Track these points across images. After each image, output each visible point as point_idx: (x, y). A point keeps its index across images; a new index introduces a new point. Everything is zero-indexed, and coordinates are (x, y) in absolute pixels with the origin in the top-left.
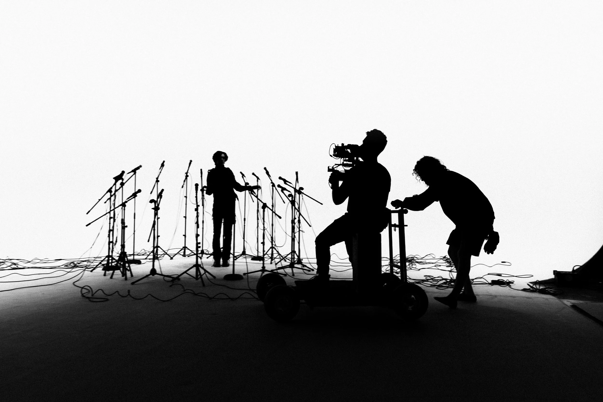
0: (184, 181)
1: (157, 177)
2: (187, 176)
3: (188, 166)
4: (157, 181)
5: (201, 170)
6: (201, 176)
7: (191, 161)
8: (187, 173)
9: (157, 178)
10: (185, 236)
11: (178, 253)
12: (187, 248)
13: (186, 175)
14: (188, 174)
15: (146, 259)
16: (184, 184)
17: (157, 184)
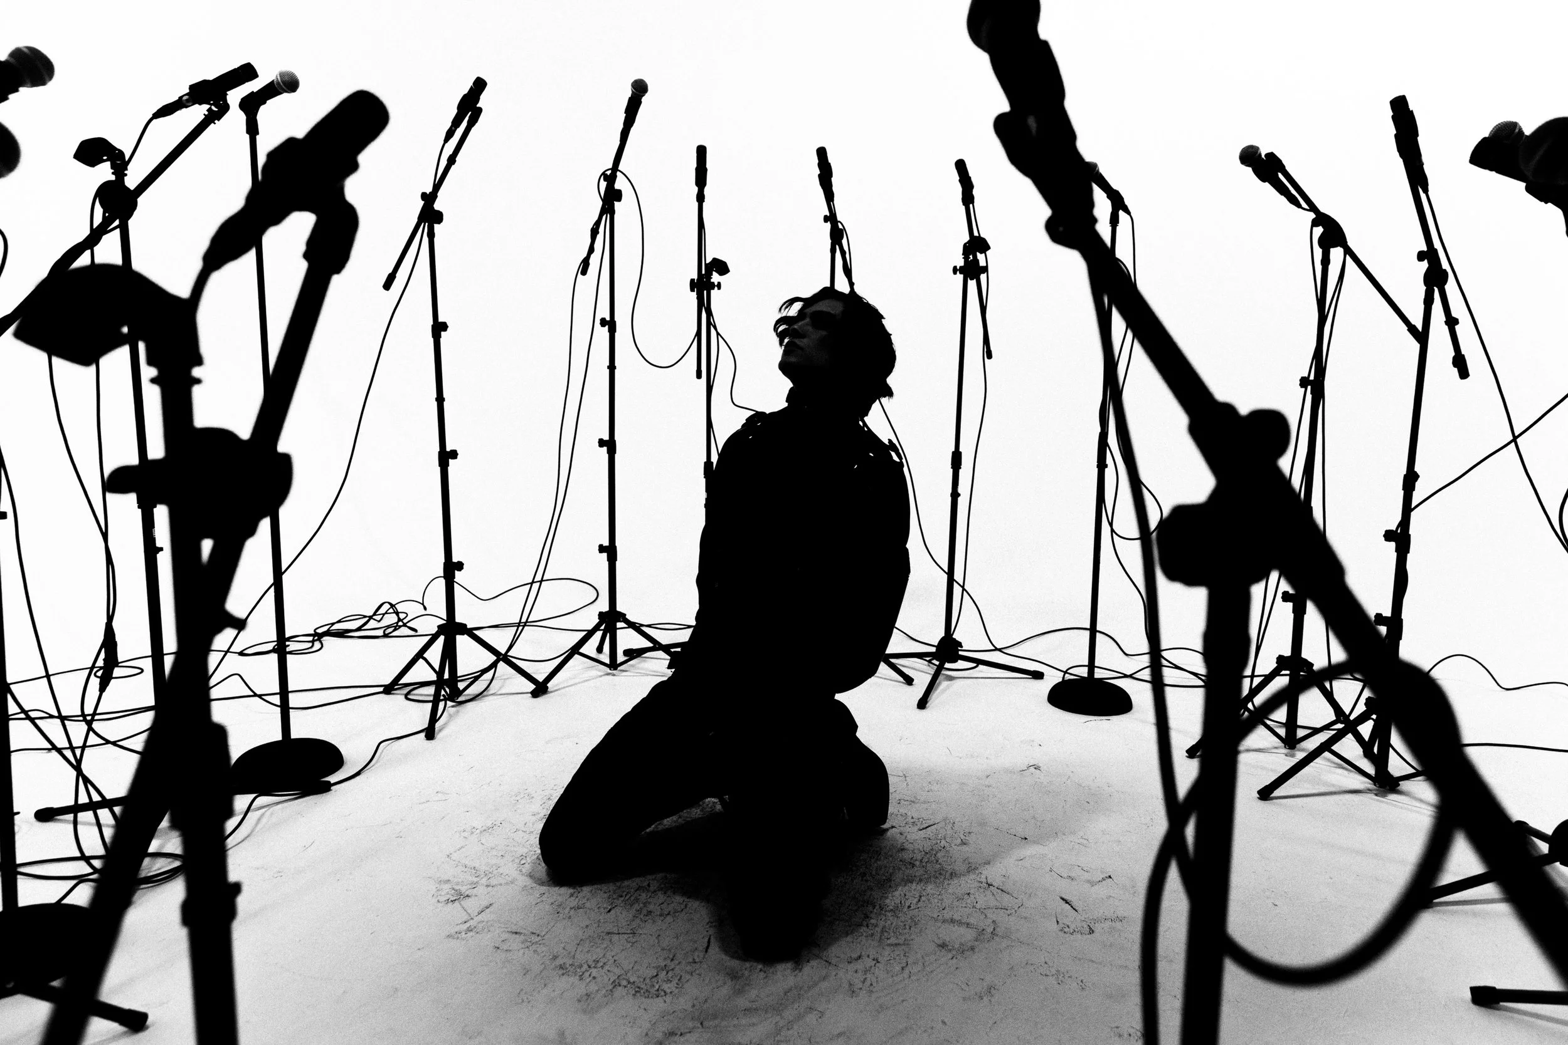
0: (594, 232)
1: (429, 189)
2: (611, 197)
3: (620, 126)
4: (430, 216)
5: (701, 152)
6: (701, 198)
7: (640, 89)
8: (610, 177)
9: (429, 199)
10: (610, 551)
11: (575, 650)
12: (622, 617)
13: (603, 184)
14: (620, 183)
15: (388, 689)
16: (591, 250)
17: (431, 235)
